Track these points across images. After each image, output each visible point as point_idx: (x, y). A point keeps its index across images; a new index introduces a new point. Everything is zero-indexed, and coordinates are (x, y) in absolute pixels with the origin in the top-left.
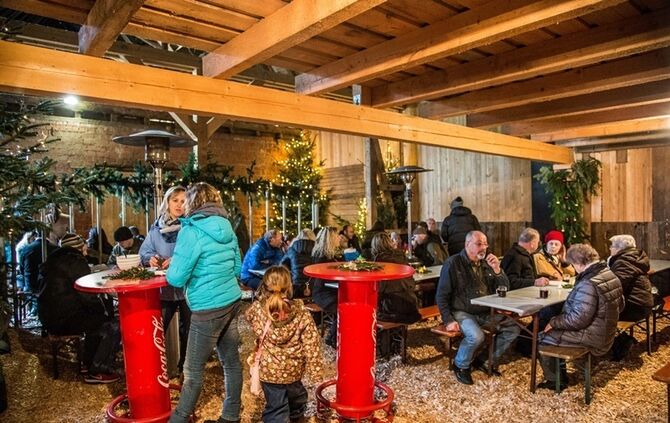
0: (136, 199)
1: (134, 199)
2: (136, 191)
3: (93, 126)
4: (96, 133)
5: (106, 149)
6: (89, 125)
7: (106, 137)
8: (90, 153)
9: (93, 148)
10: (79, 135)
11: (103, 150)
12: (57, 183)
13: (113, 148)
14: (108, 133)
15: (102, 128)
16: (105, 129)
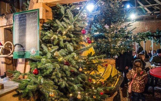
0: (157, 41)
1: (156, 41)
2: (157, 38)
3: (139, 23)
4: (140, 24)
5: (143, 28)
6: (137, 22)
7: (142, 25)
8: (138, 30)
9: (139, 28)
10: (135, 26)
11: (142, 29)
12: (132, 37)
13: (145, 28)
14: (143, 24)
15: (141, 23)
16: (142, 23)
